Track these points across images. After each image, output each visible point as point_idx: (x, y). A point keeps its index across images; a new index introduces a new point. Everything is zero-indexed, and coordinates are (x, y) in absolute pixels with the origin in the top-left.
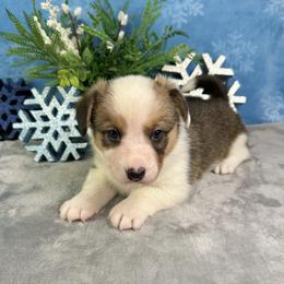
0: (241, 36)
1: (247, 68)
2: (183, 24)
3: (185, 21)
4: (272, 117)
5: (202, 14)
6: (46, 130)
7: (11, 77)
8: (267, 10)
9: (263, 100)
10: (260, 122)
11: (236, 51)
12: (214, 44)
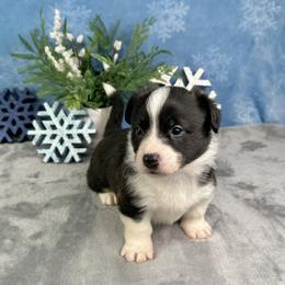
0: (217, 49)
1: (222, 77)
2: (167, 40)
3: (169, 36)
4: (244, 120)
5: (184, 29)
6: (54, 137)
7: (16, 85)
8: (240, 26)
9: (236, 105)
10: (233, 124)
11: (213, 63)
12: (193, 56)
